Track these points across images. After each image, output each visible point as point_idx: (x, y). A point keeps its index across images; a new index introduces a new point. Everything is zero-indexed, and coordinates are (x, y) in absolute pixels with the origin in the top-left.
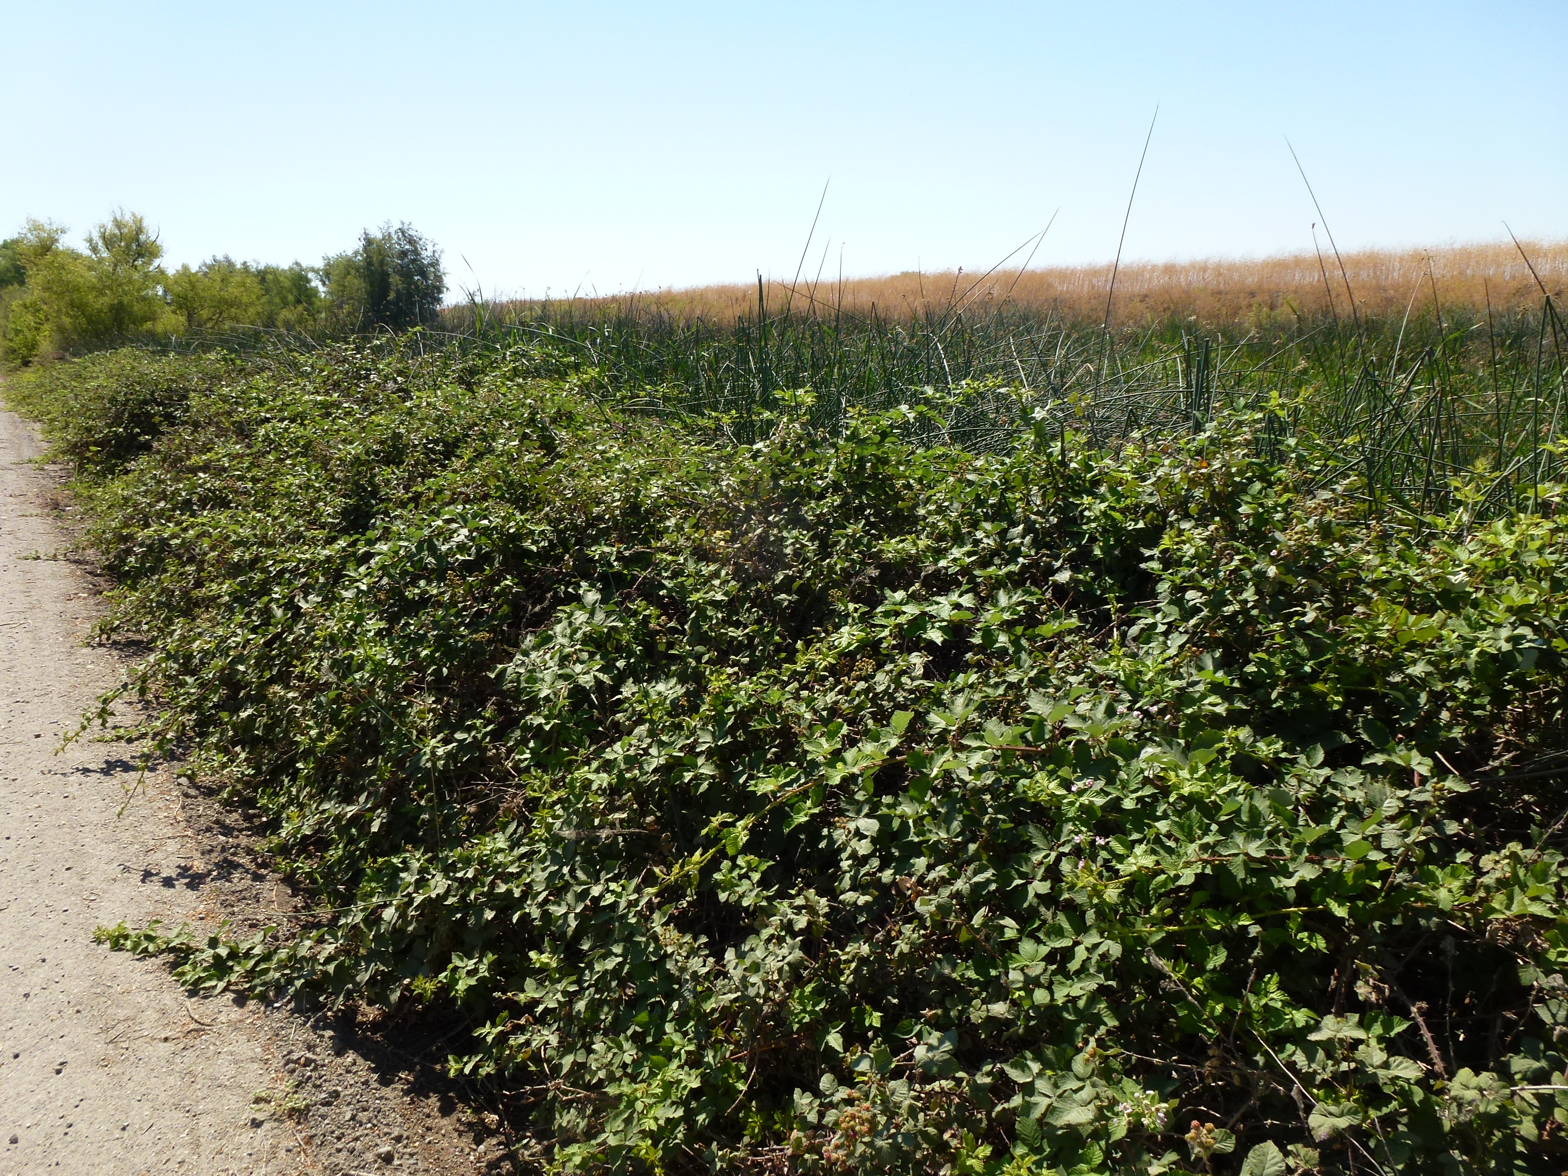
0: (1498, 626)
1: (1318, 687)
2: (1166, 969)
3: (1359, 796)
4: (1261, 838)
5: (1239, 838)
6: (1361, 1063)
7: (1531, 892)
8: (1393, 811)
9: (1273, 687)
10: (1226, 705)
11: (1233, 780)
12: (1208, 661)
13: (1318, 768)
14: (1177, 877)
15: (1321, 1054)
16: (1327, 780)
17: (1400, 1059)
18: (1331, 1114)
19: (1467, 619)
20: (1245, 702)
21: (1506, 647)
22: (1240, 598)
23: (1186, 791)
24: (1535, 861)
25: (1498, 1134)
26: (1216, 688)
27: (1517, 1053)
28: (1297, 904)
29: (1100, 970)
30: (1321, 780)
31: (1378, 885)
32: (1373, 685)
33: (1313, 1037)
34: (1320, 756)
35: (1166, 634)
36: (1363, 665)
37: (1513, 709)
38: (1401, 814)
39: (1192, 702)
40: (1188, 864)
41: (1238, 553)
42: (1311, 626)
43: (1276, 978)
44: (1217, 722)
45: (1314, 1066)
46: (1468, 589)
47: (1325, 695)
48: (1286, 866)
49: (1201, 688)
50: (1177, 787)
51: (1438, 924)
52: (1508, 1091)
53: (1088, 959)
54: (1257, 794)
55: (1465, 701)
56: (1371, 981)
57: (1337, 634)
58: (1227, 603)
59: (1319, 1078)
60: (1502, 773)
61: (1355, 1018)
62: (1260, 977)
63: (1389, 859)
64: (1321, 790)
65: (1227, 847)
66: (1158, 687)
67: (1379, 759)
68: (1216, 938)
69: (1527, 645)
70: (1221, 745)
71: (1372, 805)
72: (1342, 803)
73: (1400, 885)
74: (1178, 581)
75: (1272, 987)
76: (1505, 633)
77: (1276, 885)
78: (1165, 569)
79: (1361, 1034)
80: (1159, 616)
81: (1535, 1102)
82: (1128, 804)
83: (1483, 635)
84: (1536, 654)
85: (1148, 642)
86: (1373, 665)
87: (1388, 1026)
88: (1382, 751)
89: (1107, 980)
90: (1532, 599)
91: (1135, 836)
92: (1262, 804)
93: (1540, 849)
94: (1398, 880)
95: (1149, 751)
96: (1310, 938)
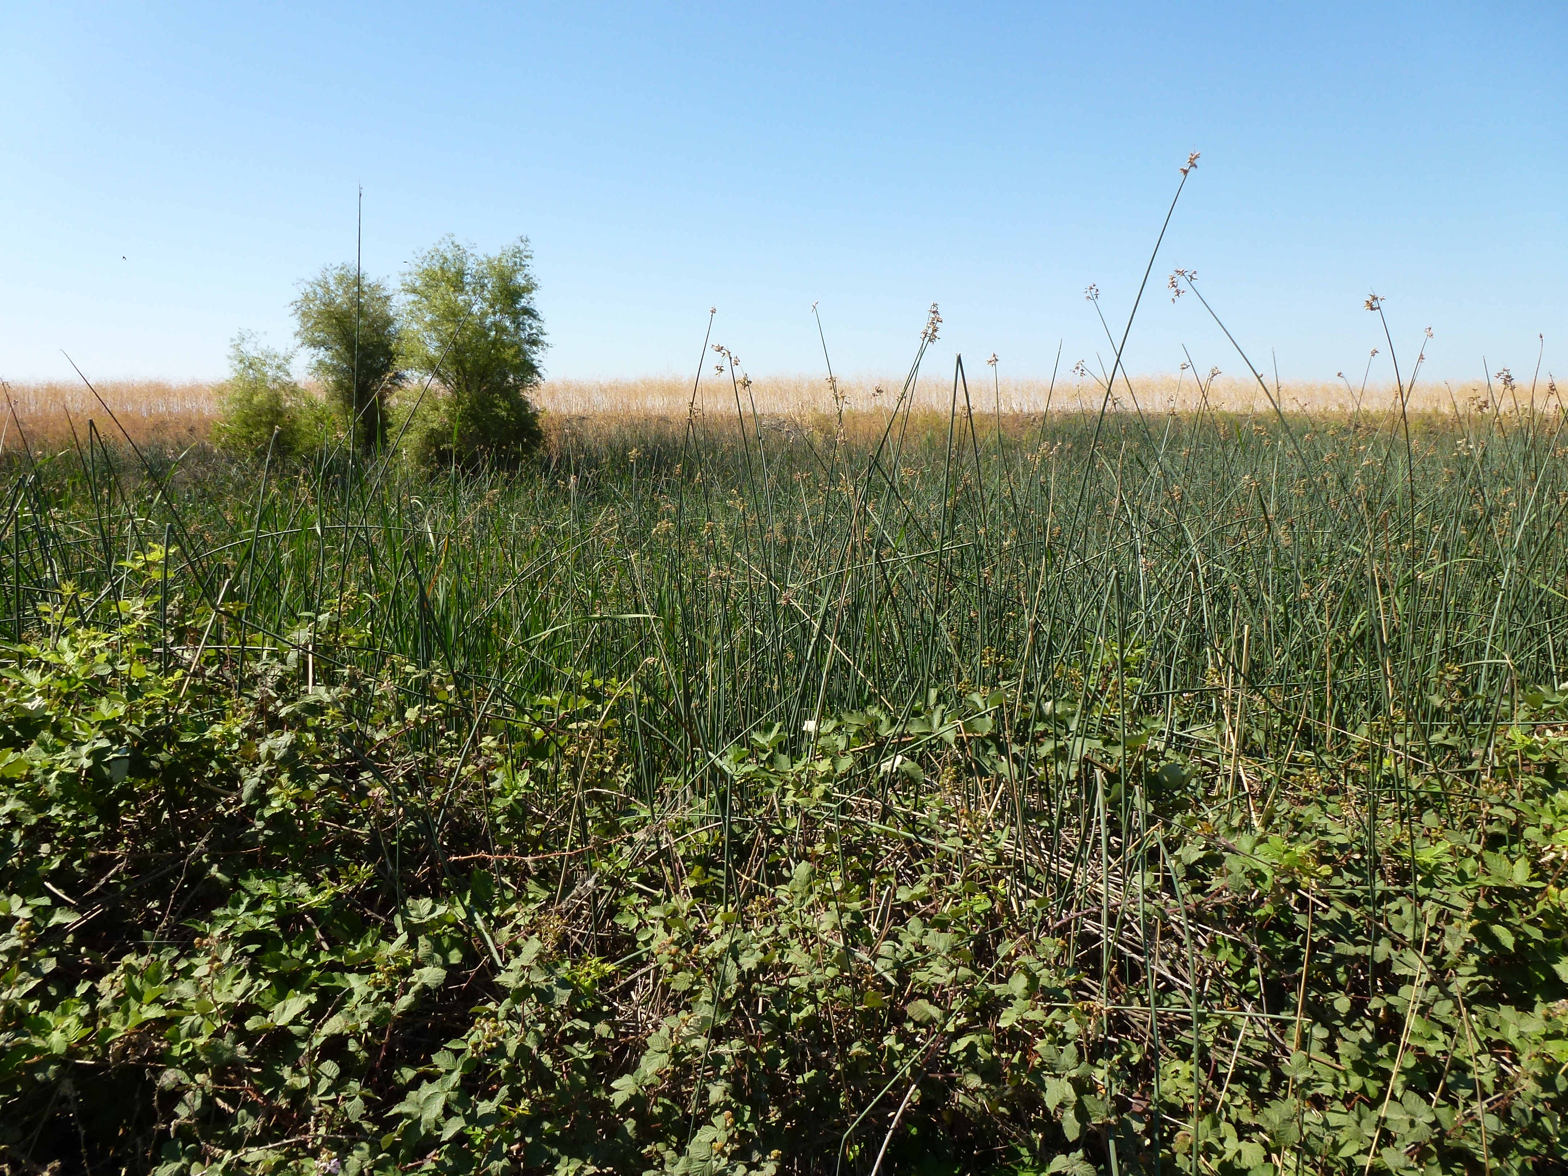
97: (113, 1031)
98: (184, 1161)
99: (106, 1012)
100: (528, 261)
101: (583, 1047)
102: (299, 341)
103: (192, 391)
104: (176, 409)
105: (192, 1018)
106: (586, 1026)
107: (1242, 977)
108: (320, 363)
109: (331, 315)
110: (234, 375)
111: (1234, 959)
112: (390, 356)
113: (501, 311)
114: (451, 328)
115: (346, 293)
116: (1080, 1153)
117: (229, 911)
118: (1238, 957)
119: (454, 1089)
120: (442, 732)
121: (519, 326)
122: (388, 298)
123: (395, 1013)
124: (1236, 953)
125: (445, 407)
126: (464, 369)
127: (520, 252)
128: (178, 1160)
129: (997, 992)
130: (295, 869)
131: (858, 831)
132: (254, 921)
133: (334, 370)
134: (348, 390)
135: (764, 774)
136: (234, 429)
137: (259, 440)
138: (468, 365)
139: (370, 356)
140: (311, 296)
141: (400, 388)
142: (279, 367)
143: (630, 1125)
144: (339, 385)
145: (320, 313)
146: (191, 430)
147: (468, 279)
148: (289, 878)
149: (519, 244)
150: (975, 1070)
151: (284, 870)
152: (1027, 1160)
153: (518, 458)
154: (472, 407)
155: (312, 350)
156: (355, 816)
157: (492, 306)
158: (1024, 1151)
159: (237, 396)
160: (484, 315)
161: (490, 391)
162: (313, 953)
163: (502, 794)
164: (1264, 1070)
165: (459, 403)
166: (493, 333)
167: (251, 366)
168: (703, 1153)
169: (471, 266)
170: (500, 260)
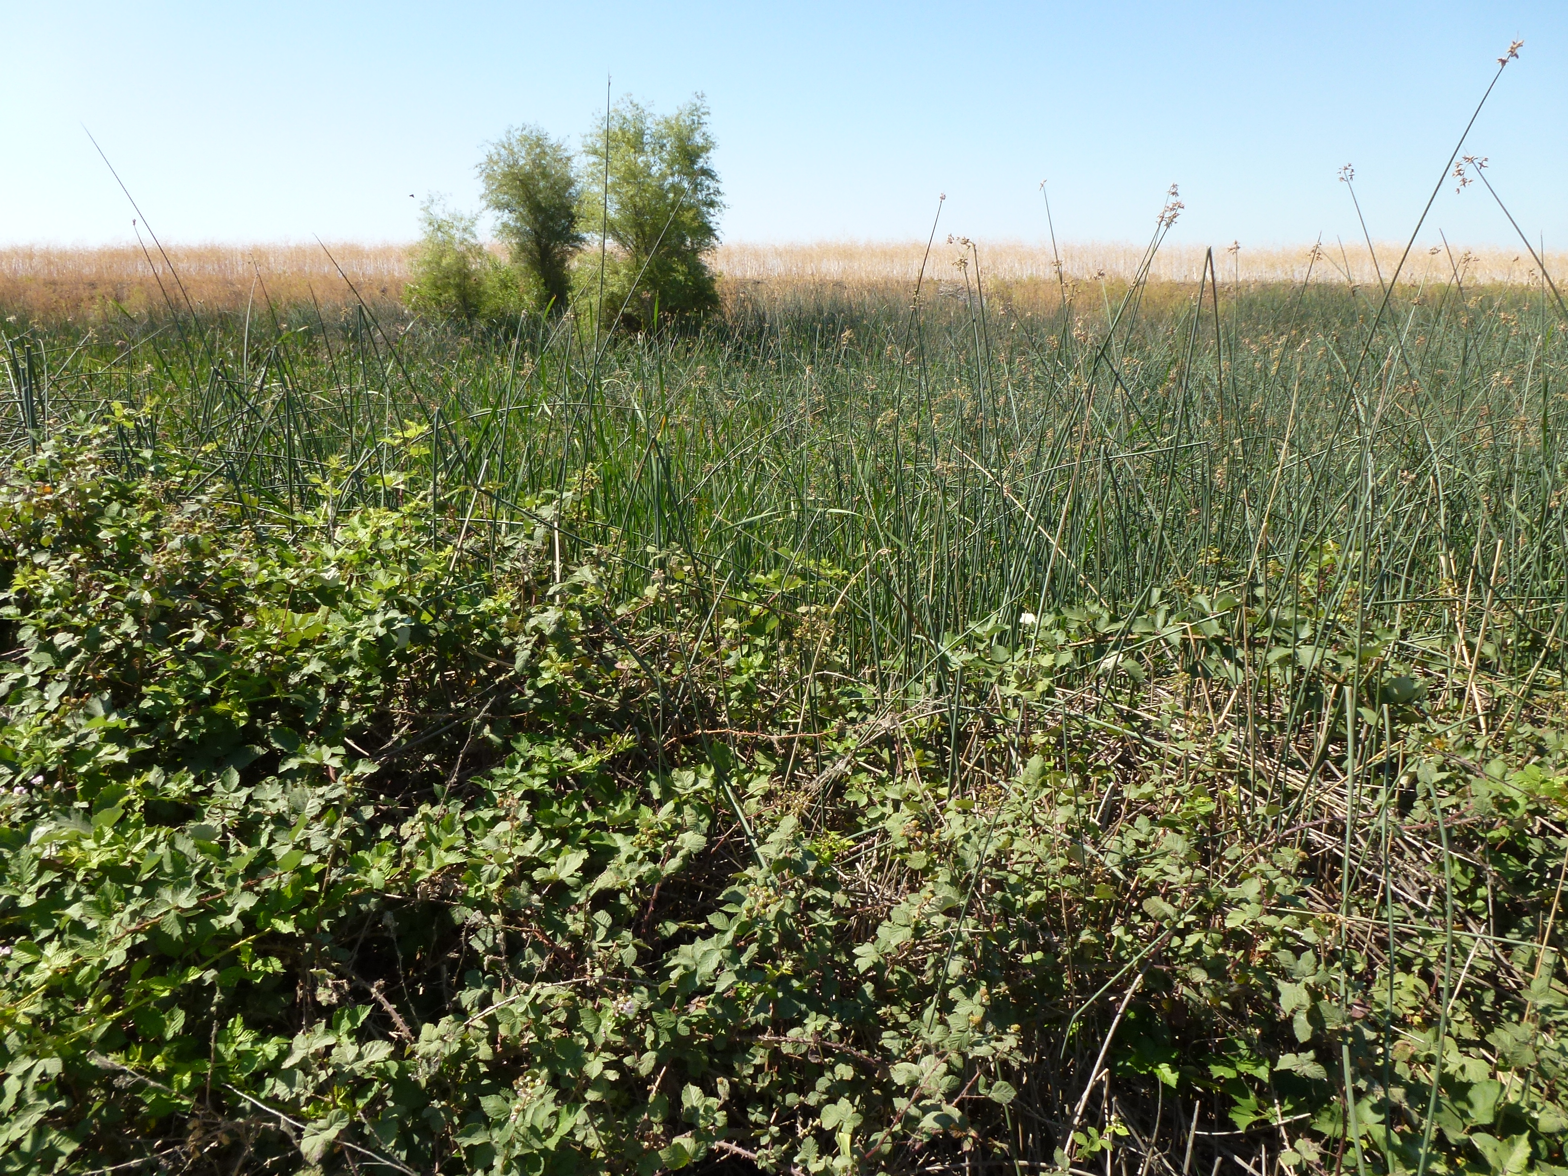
0: (371, 612)
1: (220, 707)
2: (117, 1064)
3: (282, 805)
4: (188, 884)
5: (166, 894)
6: (338, 1066)
7: (445, 845)
8: (317, 810)
9: (174, 717)
10: (126, 750)
11: (148, 832)
12: (98, 707)
13: (236, 791)
14: (104, 963)
15: (300, 1075)
16: (249, 798)
17: (370, 1044)
18: (320, 1130)
19: (344, 612)
20: (147, 741)
21: (382, 632)
22: (117, 632)
23: (94, 864)
24: (443, 816)
25: (464, 1066)
26: (112, 736)
27: (463, 988)
28: (245, 935)
29: (41, 1095)
30: (244, 800)
31: (315, 888)
32: (274, 692)
33: (287, 1064)
34: (235, 778)
35: (41, 686)
36: (261, 675)
37: (402, 681)
38: (324, 809)
39: (87, 756)
40: (114, 943)
41: (108, 581)
42: (201, 647)
43: (239, 1019)
44: (120, 771)
45: (295, 1090)
46: (341, 583)
47: (229, 714)
48: (224, 903)
49: (95, 737)
50: (83, 862)
51: (376, 904)
52: (462, 1028)
53: (23, 1088)
54: (179, 838)
55: (360, 686)
56: (330, 982)
57: (228, 648)
58: (104, 639)
59: (303, 1099)
60: (404, 742)
61: (321, 1026)
62: (223, 1026)
63: (322, 859)
64: (244, 812)
65: (155, 908)
66: (37, 753)
67: (293, 764)
68: (166, 1005)
69: (399, 625)
70: (126, 799)
71: (296, 811)
72: (267, 818)
73: (335, 881)
74: (44, 624)
75: (238, 1030)
76: (378, 618)
77: (218, 927)
78: (25, 612)
79: (330, 1040)
80: (28, 668)
81: (485, 1026)
82: (26, 901)
83: (361, 624)
84: (408, 632)
85: (19, 700)
86: (269, 672)
87: (353, 1018)
88: (295, 755)
89: (52, 1103)
90: (397, 581)
91: (44, 933)
92: (185, 846)
93: (445, 803)
94: (333, 878)
95: (39, 832)
96: (265, 964)
97: (420, 873)
98: (485, 988)
99: (410, 854)
100: (705, 118)
101: (826, 914)
102: (484, 203)
103: (385, 253)
104: (370, 270)
105: (491, 867)
106: (827, 894)
107: (1467, 896)
108: (505, 225)
109: (515, 177)
110: (424, 237)
111: (1461, 878)
112: (572, 219)
113: (679, 172)
114: (631, 190)
115: (528, 154)
116: (1311, 1054)
117: (506, 770)
118: (1466, 876)
119: (726, 948)
120: (678, 609)
121: (697, 187)
122: (569, 159)
123: (664, 874)
124: (1464, 872)
125: (624, 271)
126: (643, 233)
127: (697, 110)
128: (479, 987)
129: (1230, 895)
130: (560, 735)
131: (1078, 726)
132: (530, 781)
133: (518, 232)
134: (530, 253)
135: (981, 664)
136: (425, 291)
137: (448, 301)
138: (647, 229)
139: (552, 218)
140: (495, 157)
141: (581, 250)
142: (465, 230)
143: (868, 988)
144: (523, 248)
145: (505, 175)
146: (384, 291)
147: (647, 138)
148: (556, 743)
149: (696, 100)
150: (1202, 965)
151: (550, 735)
152: (1244, 1053)
153: (698, 325)
154: (652, 271)
155: (497, 213)
156: (605, 685)
157: (670, 166)
158: (1242, 1044)
159: (428, 258)
160: (663, 177)
161: (669, 255)
162: (581, 812)
163: (737, 671)
164: (1488, 989)
165: (639, 267)
166: (671, 195)
167: (439, 228)
168: (962, 1025)
169: (651, 126)
170: (677, 119)
